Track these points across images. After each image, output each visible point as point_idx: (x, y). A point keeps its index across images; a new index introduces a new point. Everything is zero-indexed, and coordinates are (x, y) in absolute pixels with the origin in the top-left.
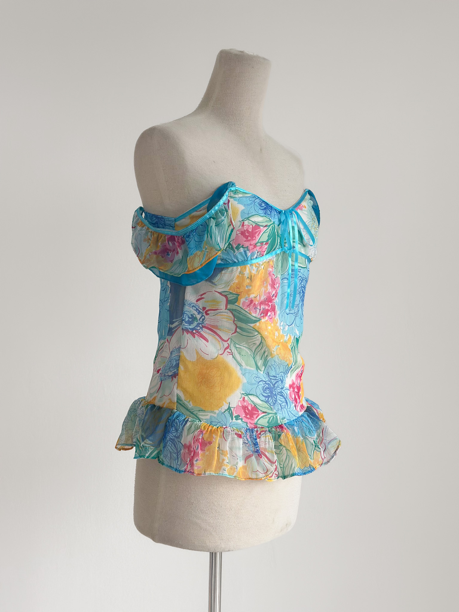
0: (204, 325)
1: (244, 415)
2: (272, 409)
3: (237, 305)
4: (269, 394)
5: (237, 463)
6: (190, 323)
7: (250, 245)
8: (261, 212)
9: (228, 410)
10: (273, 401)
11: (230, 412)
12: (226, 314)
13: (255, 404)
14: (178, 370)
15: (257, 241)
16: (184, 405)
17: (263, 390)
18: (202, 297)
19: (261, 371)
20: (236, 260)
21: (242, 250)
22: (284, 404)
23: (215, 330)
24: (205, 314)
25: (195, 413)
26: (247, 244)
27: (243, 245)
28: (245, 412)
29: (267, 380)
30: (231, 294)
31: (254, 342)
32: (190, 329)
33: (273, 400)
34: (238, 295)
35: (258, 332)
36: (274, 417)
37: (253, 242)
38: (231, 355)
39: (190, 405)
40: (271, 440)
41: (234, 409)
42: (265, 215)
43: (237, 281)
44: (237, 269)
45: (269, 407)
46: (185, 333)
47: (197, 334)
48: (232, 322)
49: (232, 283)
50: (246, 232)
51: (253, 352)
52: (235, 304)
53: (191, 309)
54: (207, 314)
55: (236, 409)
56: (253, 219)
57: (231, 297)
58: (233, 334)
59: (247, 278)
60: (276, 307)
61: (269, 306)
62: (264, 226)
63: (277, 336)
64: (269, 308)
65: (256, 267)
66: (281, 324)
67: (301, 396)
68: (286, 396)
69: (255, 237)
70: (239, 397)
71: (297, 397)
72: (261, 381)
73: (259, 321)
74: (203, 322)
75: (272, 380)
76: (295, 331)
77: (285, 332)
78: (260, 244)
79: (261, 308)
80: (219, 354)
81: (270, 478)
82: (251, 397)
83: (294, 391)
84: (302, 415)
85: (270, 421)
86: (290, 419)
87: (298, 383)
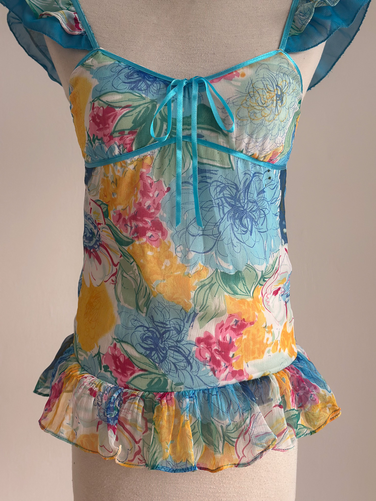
2: (156, 368)
3: (110, 219)
4: (151, 346)
6: (90, 240)
7: (105, 135)
8: (125, 87)
10: (158, 357)
12: (107, 230)
13: (130, 356)
17: (141, 338)
19: (142, 313)
22: (182, 364)
28: (115, 363)
29: (151, 326)
33: (160, 356)
34: (108, 206)
36: (160, 380)
37: (107, 131)
38: (113, 285)
42: (131, 91)
45: (151, 364)
48: (115, 243)
50: (96, 117)
51: (138, 285)
52: (108, 218)
56: (105, 98)
57: (104, 208)
59: (112, 183)
60: (164, 224)
61: (146, 223)
62: (123, 106)
63: (166, 267)
64: (146, 226)
65: (122, 166)
66: (178, 249)
67: (235, 357)
68: (187, 352)
69: (109, 125)
70: (110, 342)
71: (218, 358)
72: (141, 326)
73: (132, 242)
74: (100, 239)
75: (159, 327)
76: (219, 261)
77: (188, 261)
78: (117, 133)
79: (133, 225)
80: (103, 281)
81: (130, 463)
82: (124, 345)
83: (210, 349)
84: (224, 387)
85: (153, 384)
86: (193, 387)
87: (224, 338)
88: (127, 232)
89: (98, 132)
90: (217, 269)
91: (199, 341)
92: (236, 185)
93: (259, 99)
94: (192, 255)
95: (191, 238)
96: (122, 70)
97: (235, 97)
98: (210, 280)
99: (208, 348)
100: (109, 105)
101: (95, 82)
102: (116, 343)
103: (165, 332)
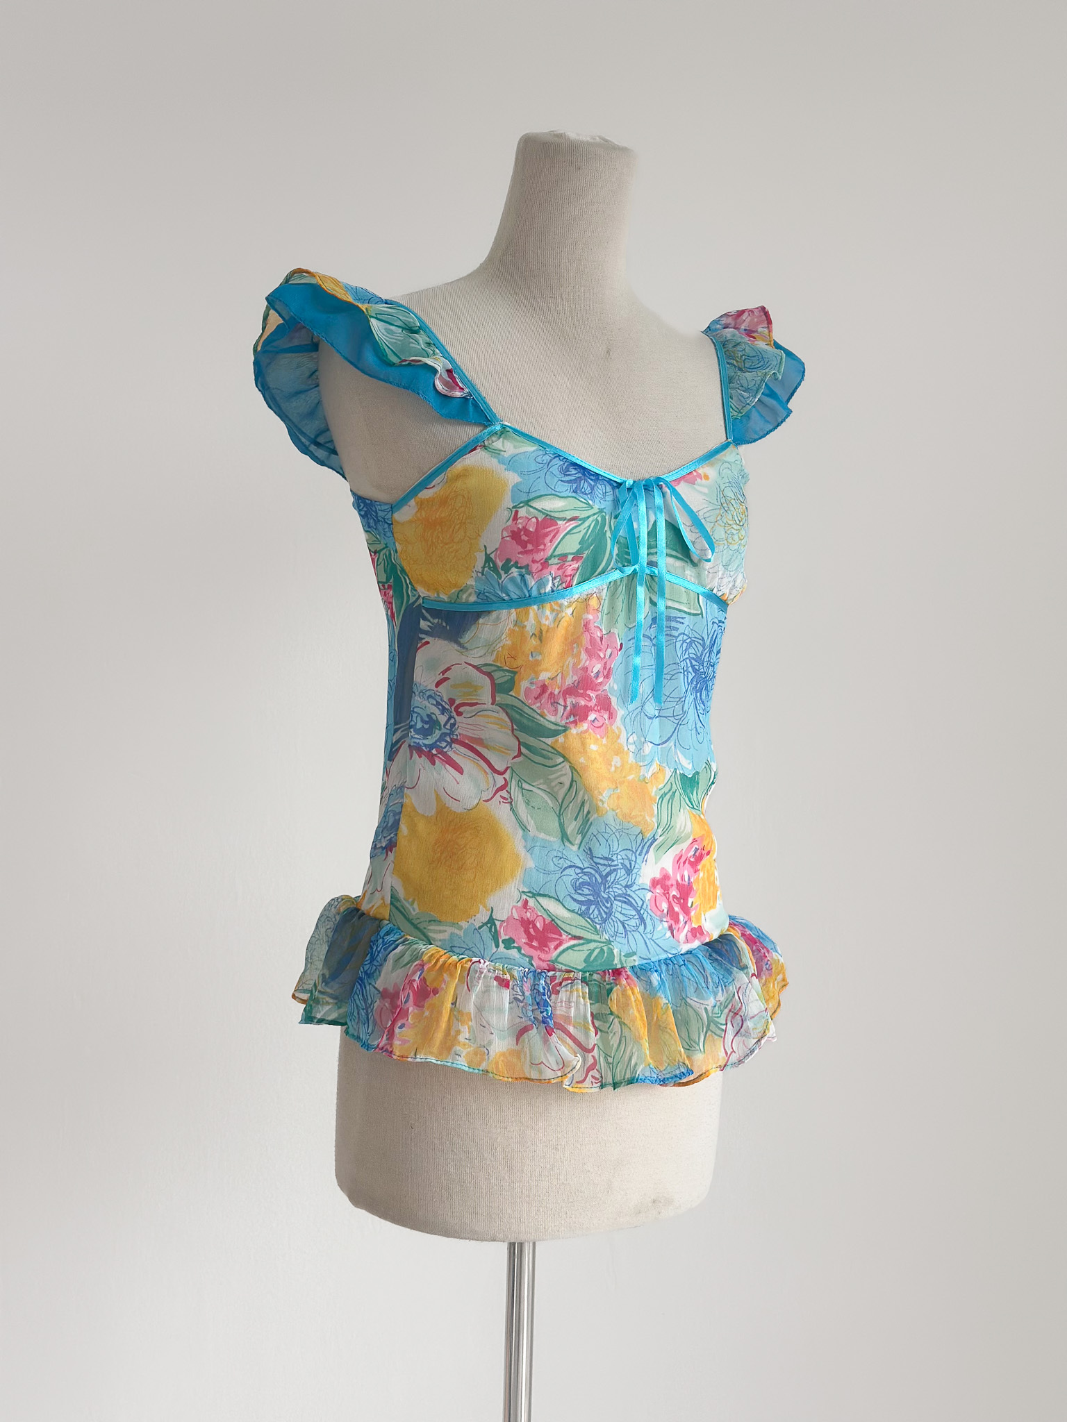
0: (455, 737)
1: (524, 941)
2: (597, 932)
3: (514, 695)
4: (589, 897)
5: (490, 1043)
6: (426, 733)
7: (534, 561)
8: (563, 488)
9: (489, 925)
10: (600, 914)
11: (493, 930)
12: (494, 714)
13: (554, 918)
14: (396, 835)
15: (550, 553)
16: (403, 910)
17: (572, 886)
18: (445, 676)
19: (571, 843)
20: (504, 595)
21: (515, 572)
22: (632, 923)
23: (478, 748)
24: (454, 714)
25: (421, 926)
26: (524, 560)
27: (517, 563)
28: (527, 932)
29: (587, 865)
30: (500, 670)
31: (559, 780)
32: (425, 745)
33: (602, 912)
34: (515, 673)
35: (564, 757)
36: (602, 950)
37: (540, 556)
38: (508, 805)
39: (414, 909)
40: (584, 998)
41: (501, 926)
42: (574, 495)
43: (509, 642)
44: (509, 614)
45: (588, 926)
46: (415, 755)
47: (441, 756)
48: (510, 732)
49: (498, 646)
50: (522, 533)
51: (560, 801)
52: (510, 693)
53: (426, 703)
54: (459, 714)
55: (507, 924)
56: (538, 504)
57: (500, 678)
58: (514, 758)
59: (532, 636)
60: (614, 701)
61: (590, 699)
62: (568, 518)
63: (616, 768)
64: (590, 704)
65: (552, 610)
66: (631, 740)
67: (694, 906)
68: (640, 903)
69: (545, 545)
70: (515, 899)
71: (677, 909)
72: (570, 867)
73: (565, 731)
74: (453, 732)
75: (599, 866)
76: (678, 757)
77: (643, 758)
78: (556, 559)
79: (568, 703)
80: (481, 800)
81: (580, 1085)
82: (542, 900)
83: (667, 895)
84: (689, 952)
85: (592, 959)
86: (650, 957)
87: (682, 878)
88: (556, 714)
89: (520, 556)
90: (676, 769)
91: (655, 883)
92: (703, 639)
93: (735, 514)
94: (648, 748)
95: (648, 721)
96: (551, 461)
97: (705, 510)
98: (668, 786)
99: (664, 894)
100: (548, 515)
101: (513, 478)
102: (528, 899)
103: (609, 874)
